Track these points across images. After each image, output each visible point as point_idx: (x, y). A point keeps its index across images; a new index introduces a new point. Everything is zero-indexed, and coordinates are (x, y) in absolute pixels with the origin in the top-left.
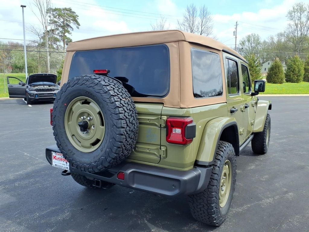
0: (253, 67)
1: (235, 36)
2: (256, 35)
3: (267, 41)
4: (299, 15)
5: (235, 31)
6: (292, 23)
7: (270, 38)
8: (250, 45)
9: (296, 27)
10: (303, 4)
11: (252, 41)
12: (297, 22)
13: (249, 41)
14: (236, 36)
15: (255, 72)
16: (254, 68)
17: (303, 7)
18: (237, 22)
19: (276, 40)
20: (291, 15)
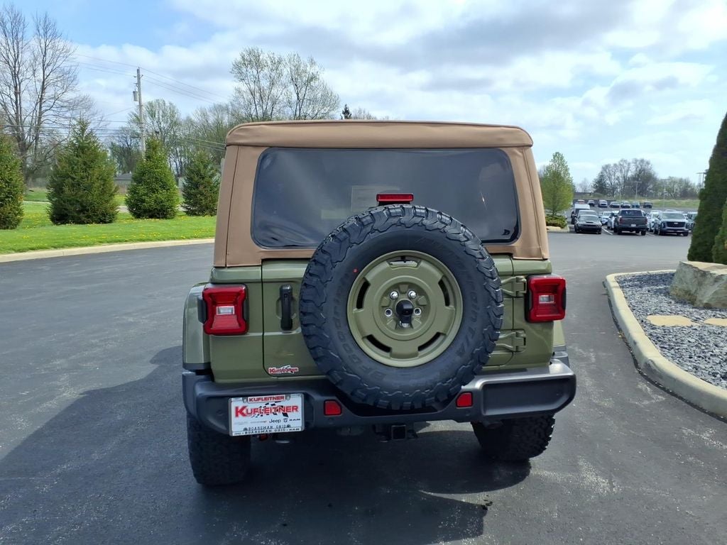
0: (203, 178)
1: (137, 103)
2: (167, 104)
3: (194, 118)
4: (255, 72)
5: (137, 90)
6: (244, 87)
7: (199, 113)
8: (156, 124)
9: (250, 96)
10: (260, 51)
11: (161, 117)
12: (252, 86)
13: (153, 115)
14: (140, 103)
15: (209, 189)
16: (207, 179)
17: (261, 57)
18: (138, 71)
19: (212, 119)
20: (239, 70)
